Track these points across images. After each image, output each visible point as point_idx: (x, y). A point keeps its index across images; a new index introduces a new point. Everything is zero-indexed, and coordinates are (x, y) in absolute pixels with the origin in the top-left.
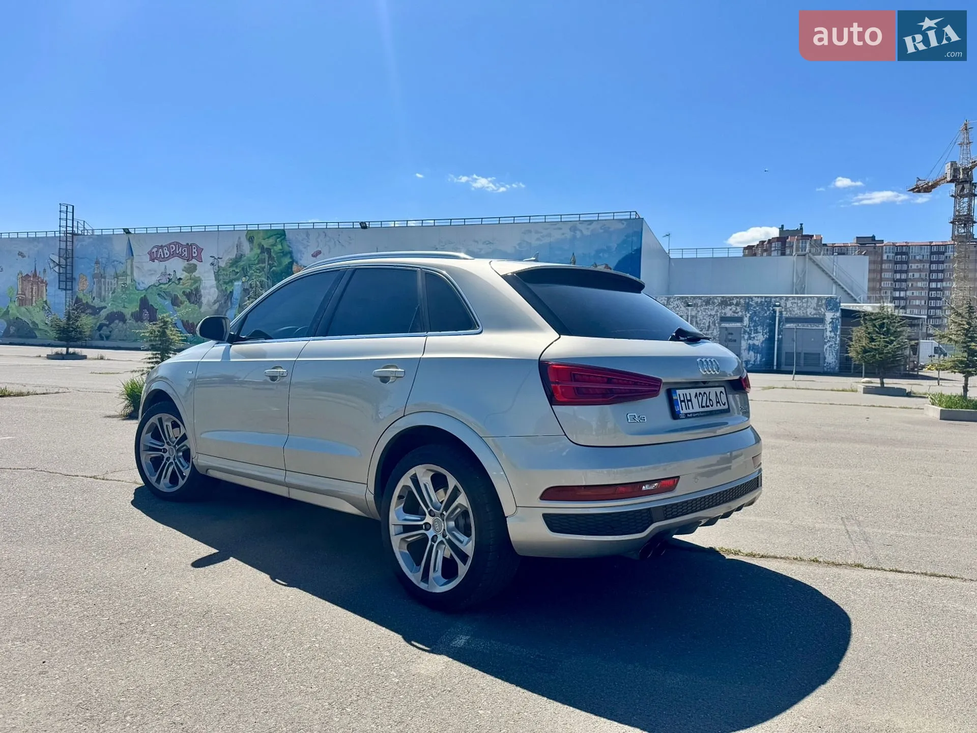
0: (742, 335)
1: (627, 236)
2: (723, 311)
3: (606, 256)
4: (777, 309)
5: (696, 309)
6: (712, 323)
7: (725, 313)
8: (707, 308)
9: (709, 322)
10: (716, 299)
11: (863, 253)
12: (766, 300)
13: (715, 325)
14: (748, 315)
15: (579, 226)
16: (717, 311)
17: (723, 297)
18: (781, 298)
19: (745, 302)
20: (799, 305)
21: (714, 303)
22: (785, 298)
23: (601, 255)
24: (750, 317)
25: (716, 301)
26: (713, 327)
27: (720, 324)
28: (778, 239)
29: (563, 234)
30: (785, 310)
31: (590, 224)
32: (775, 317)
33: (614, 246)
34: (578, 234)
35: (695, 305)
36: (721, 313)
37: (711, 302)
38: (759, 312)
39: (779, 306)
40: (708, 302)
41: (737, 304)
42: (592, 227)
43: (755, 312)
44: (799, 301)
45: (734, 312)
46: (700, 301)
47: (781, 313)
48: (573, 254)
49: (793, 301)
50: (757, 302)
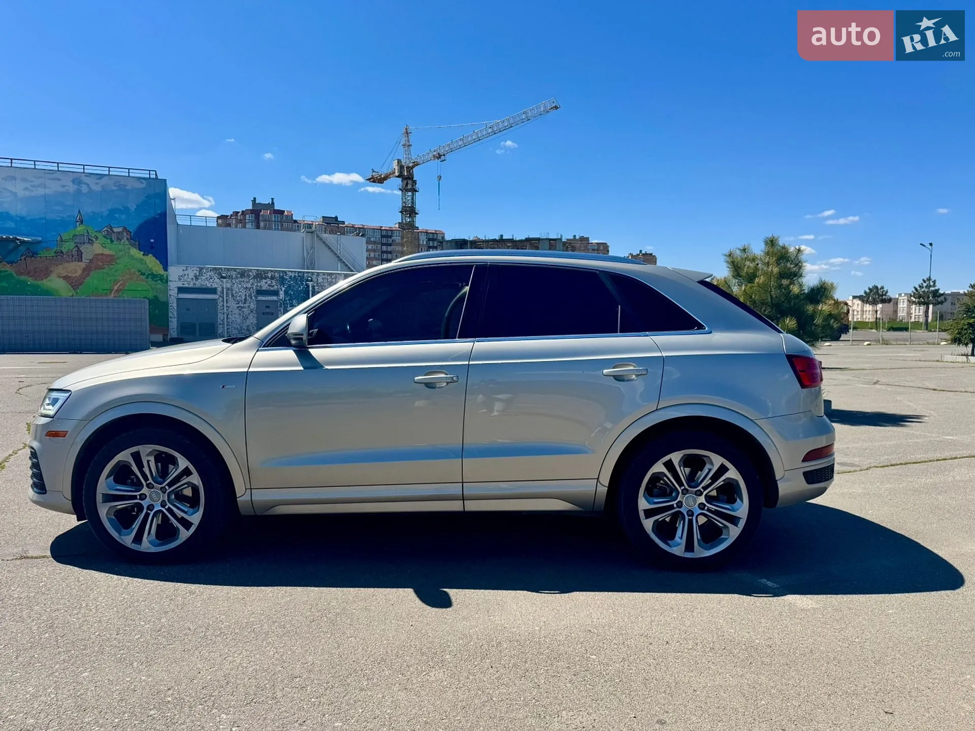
0: (279, 308)
1: (148, 197)
2: (259, 284)
3: (123, 217)
4: (310, 284)
5: (231, 281)
6: (249, 296)
7: (261, 286)
8: (242, 280)
9: (246, 295)
10: (251, 271)
11: (360, 235)
12: (300, 274)
13: (251, 298)
14: (283, 289)
15: (86, 180)
16: (253, 284)
17: (258, 270)
18: (313, 273)
19: (280, 276)
20: (329, 280)
21: (249, 276)
22: (316, 274)
23: (117, 215)
24: (285, 290)
25: (250, 273)
26: (250, 300)
27: (256, 297)
28: (252, 211)
29: (63, 186)
30: (317, 285)
31: (101, 179)
32: (309, 291)
33: (133, 207)
34: (84, 189)
35: (230, 277)
36: (257, 286)
37: (246, 275)
38: (293, 286)
39: (311, 281)
40: (243, 274)
41: (272, 278)
42: (104, 181)
43: (289, 286)
44: (329, 277)
45: (269, 285)
46: (235, 273)
47: (313, 287)
48: (79, 211)
49: (324, 277)
50: (291, 276)
